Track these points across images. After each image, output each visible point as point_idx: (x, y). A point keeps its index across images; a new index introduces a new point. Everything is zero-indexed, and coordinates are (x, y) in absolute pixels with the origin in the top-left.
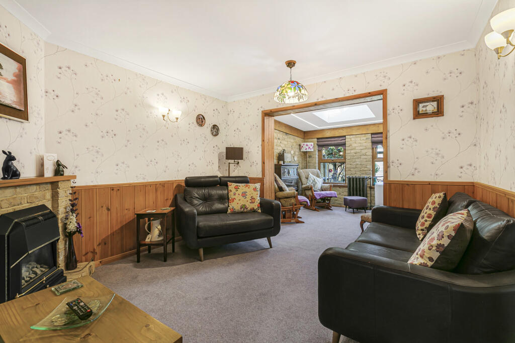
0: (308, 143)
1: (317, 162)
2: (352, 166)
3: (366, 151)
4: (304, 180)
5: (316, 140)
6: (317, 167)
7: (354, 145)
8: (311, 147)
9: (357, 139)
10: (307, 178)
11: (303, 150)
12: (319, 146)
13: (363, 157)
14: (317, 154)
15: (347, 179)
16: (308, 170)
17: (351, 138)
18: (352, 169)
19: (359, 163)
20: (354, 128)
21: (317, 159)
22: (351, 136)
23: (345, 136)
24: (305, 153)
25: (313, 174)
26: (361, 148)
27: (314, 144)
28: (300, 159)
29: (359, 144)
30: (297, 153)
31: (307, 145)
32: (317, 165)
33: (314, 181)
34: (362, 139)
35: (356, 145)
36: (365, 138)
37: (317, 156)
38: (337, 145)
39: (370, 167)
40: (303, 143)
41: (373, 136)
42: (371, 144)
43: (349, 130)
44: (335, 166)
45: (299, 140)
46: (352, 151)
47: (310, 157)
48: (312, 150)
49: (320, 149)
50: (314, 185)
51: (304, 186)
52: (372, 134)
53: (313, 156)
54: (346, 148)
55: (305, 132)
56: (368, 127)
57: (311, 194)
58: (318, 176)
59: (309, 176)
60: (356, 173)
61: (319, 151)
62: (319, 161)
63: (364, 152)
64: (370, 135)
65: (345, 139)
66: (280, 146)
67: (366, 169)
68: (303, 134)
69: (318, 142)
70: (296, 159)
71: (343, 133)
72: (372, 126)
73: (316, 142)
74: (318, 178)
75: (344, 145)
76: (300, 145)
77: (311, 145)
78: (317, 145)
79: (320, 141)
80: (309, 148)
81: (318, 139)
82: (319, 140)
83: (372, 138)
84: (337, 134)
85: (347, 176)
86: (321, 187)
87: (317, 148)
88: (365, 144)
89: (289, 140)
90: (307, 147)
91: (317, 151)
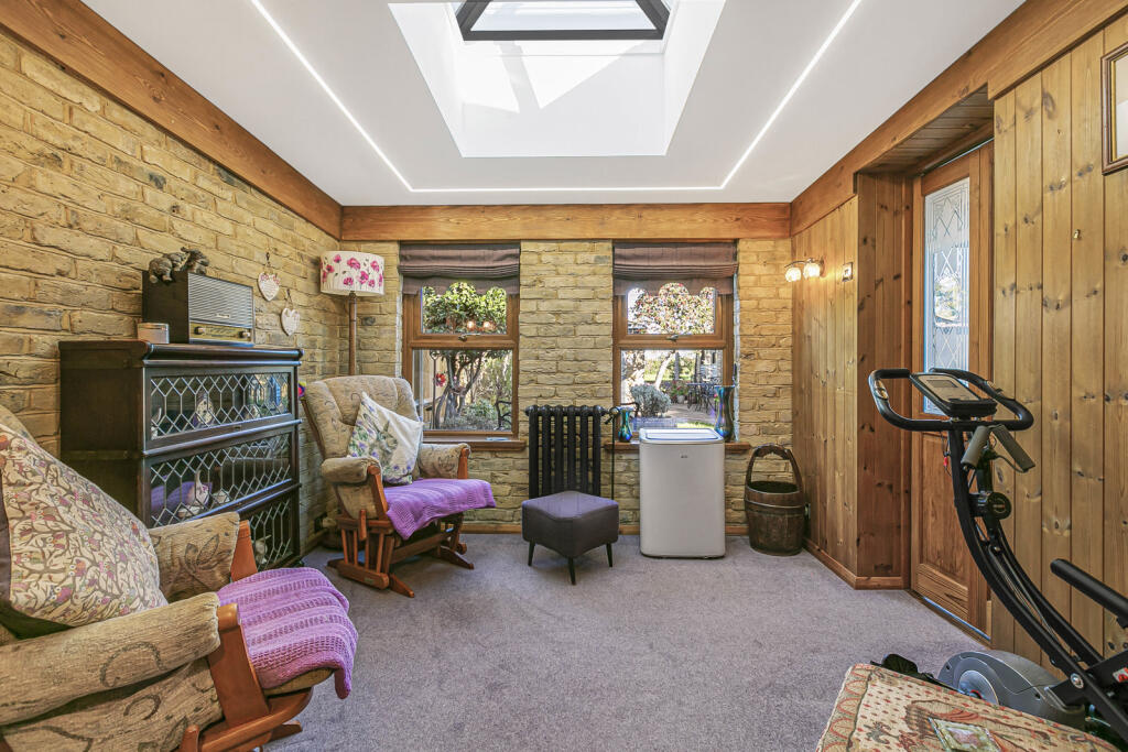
0: (359, 257)
1: (398, 345)
2: (545, 366)
3: (596, 305)
4: (332, 430)
5: (394, 249)
6: (398, 368)
7: (552, 281)
8: (374, 275)
9: (562, 258)
10: (351, 421)
11: (335, 285)
12: (408, 276)
13: (582, 329)
14: (399, 310)
15: (522, 416)
16: (353, 381)
17: (539, 254)
18: (541, 378)
19: (569, 353)
20: (550, 214)
21: (399, 334)
22: (542, 246)
23: (516, 243)
24: (345, 302)
25: (381, 397)
26: (580, 293)
27: (387, 266)
28: (320, 329)
29: (571, 279)
30: (299, 298)
31: (352, 263)
32: (398, 357)
33: (385, 433)
34: (581, 257)
35: (558, 281)
36: (591, 257)
37: (398, 321)
38: (482, 279)
39: (606, 368)
40: (333, 254)
41: (618, 251)
42: (609, 281)
43: (533, 217)
44: (452, 361)
45: (313, 239)
46: (544, 306)
47: (366, 321)
48: (379, 290)
49: (413, 288)
50: (386, 454)
51: (331, 464)
52: (617, 243)
53: (379, 319)
54: (522, 290)
55: (345, 213)
56: (605, 213)
57: (372, 508)
58: (402, 408)
59: (363, 410)
60: (556, 394)
61: (406, 297)
62: (405, 340)
63: (587, 309)
64: (609, 245)
65: (517, 257)
66: (171, 231)
67: (594, 376)
68: (335, 218)
69: (403, 258)
70: (292, 322)
71: (511, 228)
72: (617, 213)
73: (396, 261)
74: (401, 418)
75: (511, 278)
76: (317, 263)
77: (374, 266)
78: (401, 270)
79: (414, 258)
80: (364, 276)
81: (403, 244)
82: (407, 252)
83: (615, 257)
84: (487, 229)
85: (524, 405)
86: (419, 460)
87: (397, 284)
88: (591, 281)
89: (248, 218)
90: (355, 274)
91: (399, 298)
